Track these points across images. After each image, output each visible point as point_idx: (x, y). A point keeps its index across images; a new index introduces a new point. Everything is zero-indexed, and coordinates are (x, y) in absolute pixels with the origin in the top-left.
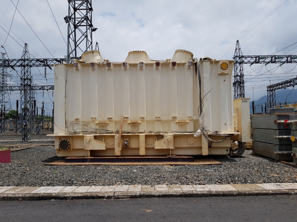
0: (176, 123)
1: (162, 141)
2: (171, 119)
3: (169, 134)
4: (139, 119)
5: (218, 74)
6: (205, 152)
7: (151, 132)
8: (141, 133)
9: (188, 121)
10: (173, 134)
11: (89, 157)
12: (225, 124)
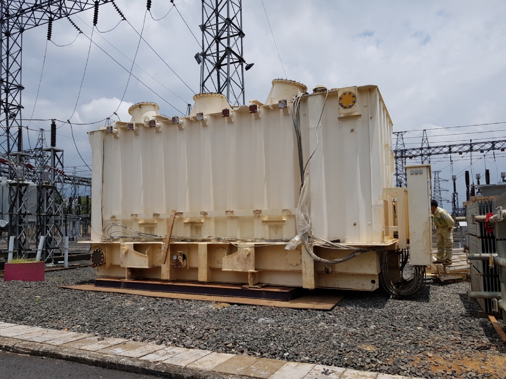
0: (263, 222)
1: (235, 256)
2: (252, 214)
3: (248, 243)
4: (199, 215)
5: (339, 118)
6: (308, 281)
7: (219, 240)
8: (203, 241)
9: (284, 219)
10: (254, 243)
11: (126, 280)
12: (355, 225)
